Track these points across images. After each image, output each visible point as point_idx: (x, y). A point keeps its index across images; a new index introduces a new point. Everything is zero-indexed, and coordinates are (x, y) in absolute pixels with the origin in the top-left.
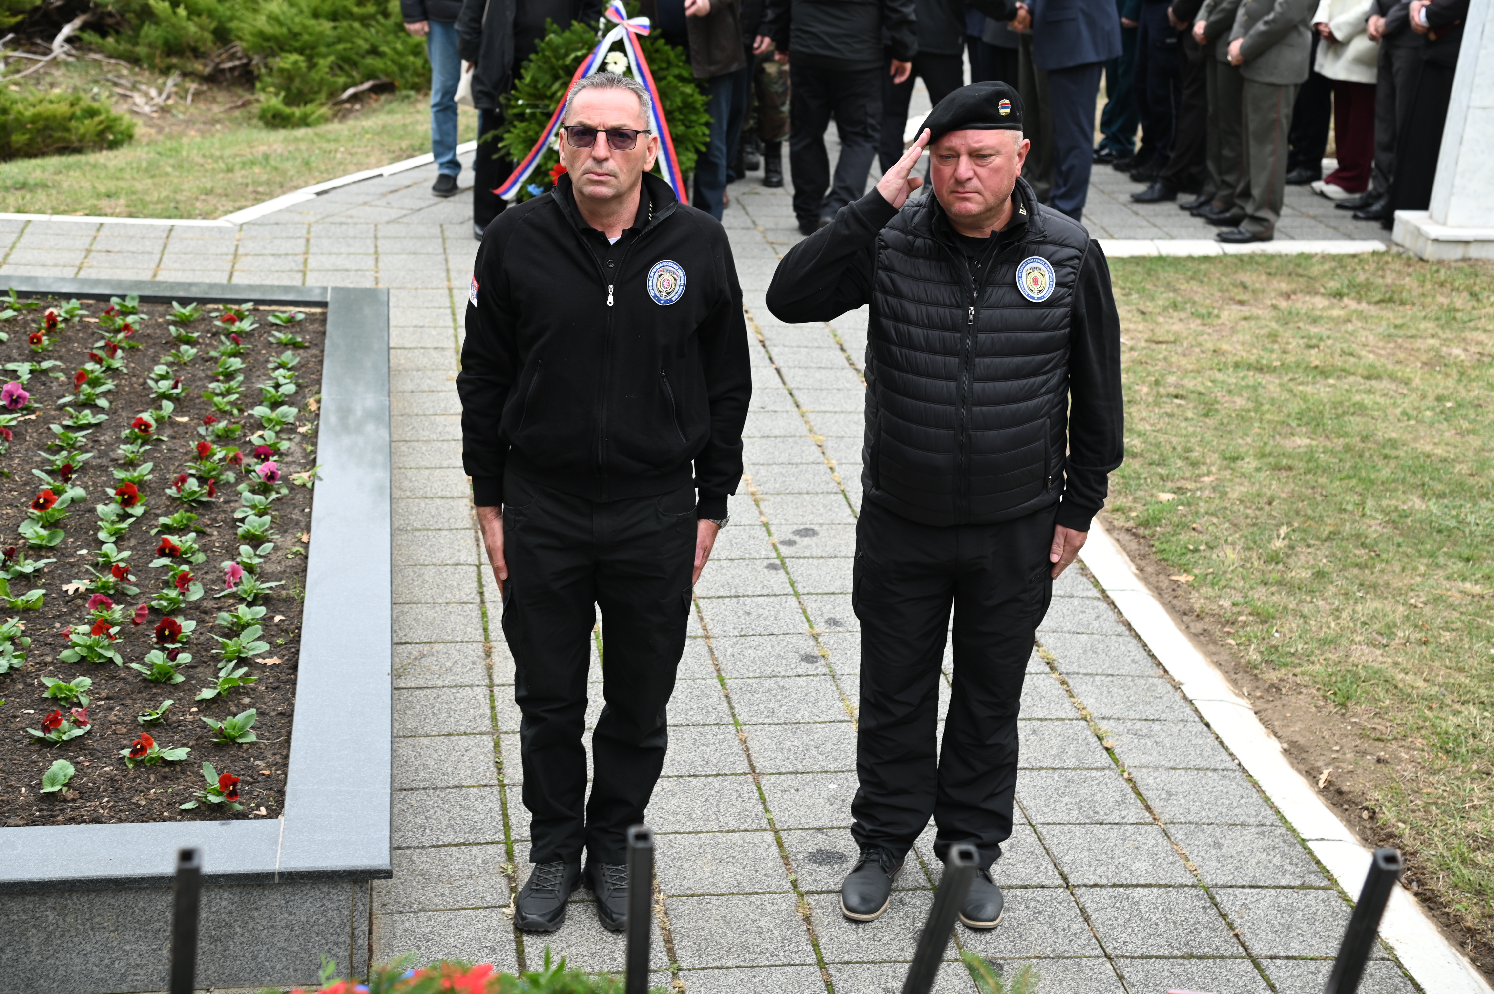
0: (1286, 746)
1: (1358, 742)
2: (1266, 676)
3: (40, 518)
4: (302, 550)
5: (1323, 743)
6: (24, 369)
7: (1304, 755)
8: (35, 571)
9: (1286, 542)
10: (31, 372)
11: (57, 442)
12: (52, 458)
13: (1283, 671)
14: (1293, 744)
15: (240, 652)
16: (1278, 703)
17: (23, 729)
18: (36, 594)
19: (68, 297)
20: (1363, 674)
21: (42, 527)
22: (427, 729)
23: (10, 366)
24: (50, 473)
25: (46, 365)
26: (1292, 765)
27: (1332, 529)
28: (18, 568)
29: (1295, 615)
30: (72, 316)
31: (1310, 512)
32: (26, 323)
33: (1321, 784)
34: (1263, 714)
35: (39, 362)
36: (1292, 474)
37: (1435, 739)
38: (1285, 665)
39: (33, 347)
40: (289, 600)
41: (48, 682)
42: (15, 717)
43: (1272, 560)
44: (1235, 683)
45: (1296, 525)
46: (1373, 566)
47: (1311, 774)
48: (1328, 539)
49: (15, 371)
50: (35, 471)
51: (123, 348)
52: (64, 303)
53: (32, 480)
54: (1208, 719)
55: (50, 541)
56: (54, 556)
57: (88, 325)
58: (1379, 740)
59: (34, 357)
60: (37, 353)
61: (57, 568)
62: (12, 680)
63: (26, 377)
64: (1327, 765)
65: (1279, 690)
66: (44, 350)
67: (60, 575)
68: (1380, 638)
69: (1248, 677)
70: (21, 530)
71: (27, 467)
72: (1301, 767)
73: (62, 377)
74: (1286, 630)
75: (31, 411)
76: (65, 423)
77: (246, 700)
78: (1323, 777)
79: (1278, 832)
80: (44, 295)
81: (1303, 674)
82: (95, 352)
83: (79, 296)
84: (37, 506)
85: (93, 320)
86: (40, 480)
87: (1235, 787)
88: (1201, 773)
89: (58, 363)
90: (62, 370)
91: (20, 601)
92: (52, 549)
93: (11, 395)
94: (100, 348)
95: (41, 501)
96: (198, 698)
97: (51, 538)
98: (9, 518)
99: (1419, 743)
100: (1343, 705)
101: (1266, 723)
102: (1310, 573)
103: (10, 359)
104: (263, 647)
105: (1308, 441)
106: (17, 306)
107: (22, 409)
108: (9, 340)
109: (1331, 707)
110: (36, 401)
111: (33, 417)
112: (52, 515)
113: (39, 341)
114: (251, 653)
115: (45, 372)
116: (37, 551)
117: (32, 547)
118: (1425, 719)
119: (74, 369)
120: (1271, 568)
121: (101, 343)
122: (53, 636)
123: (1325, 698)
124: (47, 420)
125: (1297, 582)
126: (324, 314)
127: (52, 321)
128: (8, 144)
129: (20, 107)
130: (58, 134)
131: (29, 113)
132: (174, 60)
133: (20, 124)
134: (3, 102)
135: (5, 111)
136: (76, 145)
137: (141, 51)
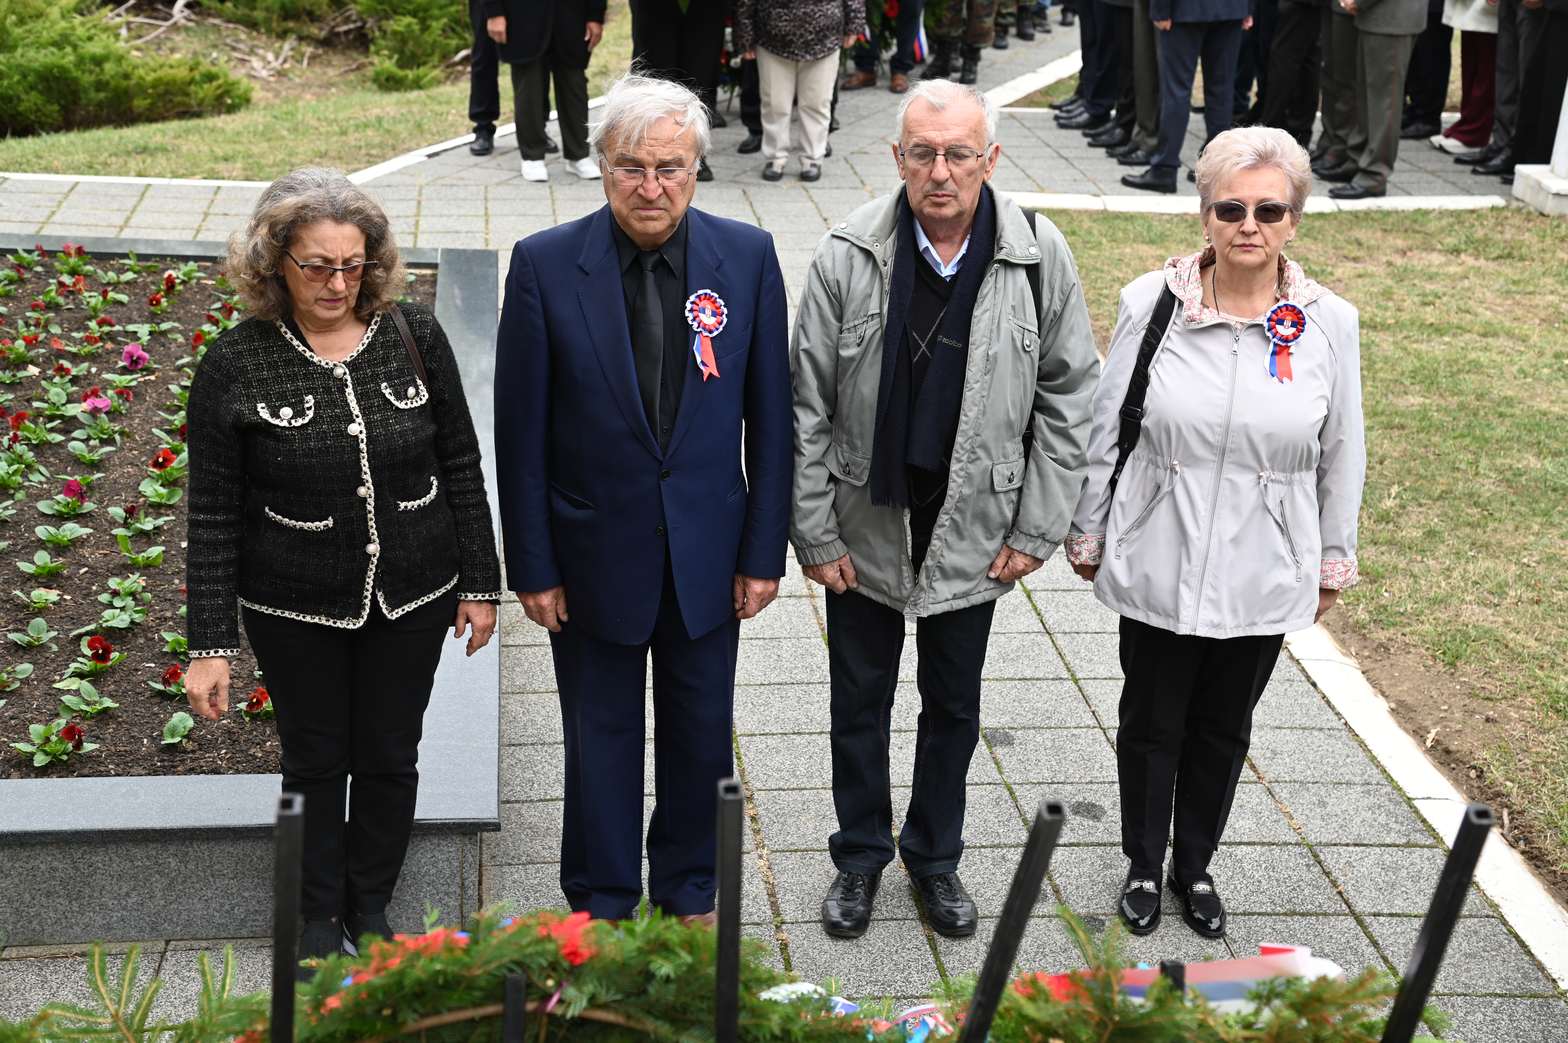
0: (1393, 705)
1: (1467, 701)
2: (1374, 636)
3: (160, 476)
5: (1431, 702)
6: (143, 330)
7: (1412, 715)
8: (155, 528)
9: (1397, 501)
10: (151, 333)
11: (176, 402)
12: (170, 418)
13: (1392, 631)
14: (1401, 703)
16: (1386, 663)
17: (145, 682)
18: (155, 551)
19: (186, 259)
20: (1473, 633)
21: (162, 485)
22: (536, 686)
23: (131, 328)
24: (169, 432)
25: (164, 326)
26: (1400, 724)
27: (1444, 488)
28: (138, 525)
29: (1405, 575)
30: (190, 279)
31: (1422, 471)
32: (145, 286)
33: (1429, 744)
34: (1371, 674)
35: (158, 324)
36: (1404, 433)
37: (1545, 699)
38: (1394, 624)
39: (152, 308)
41: (168, 636)
42: (137, 670)
43: (1383, 519)
44: (1342, 642)
45: (1407, 484)
46: (1486, 525)
47: (1419, 734)
48: (1440, 497)
49: (135, 333)
50: (155, 430)
51: (239, 310)
52: (182, 266)
53: (152, 440)
54: (1314, 678)
55: (169, 499)
56: (173, 513)
57: (204, 288)
58: (1488, 699)
59: (153, 318)
60: (156, 314)
61: (176, 526)
62: (134, 635)
63: (145, 338)
64: (1435, 724)
65: (1387, 649)
66: (163, 311)
67: (179, 532)
68: (1491, 597)
69: (1356, 637)
70: (141, 488)
71: (147, 427)
72: (1409, 726)
73: (181, 339)
74: (1395, 589)
75: (151, 371)
76: (184, 383)
78: (1431, 736)
79: (1384, 790)
80: (163, 257)
81: (1412, 633)
82: (212, 313)
83: (196, 259)
84: (156, 464)
85: (210, 282)
86: (160, 439)
87: (1341, 746)
88: (1307, 733)
89: (176, 324)
90: (180, 332)
91: (141, 558)
92: (171, 507)
93: (131, 356)
94: (217, 310)
95: (161, 460)
97: (170, 496)
98: (130, 477)
99: (1529, 702)
100: (1452, 665)
101: (1374, 683)
102: (1421, 532)
103: (131, 321)
105: (1422, 399)
106: (137, 268)
107: (142, 370)
108: (130, 302)
109: (1440, 666)
110: (155, 363)
111: (152, 378)
112: (171, 474)
113: (159, 302)
115: (164, 333)
116: (157, 509)
117: (152, 505)
118: (1536, 679)
119: (192, 330)
120: (1381, 527)
121: (218, 305)
122: (172, 592)
123: (1434, 657)
124: (165, 381)
125: (1407, 542)
126: (434, 276)
127: (170, 283)
128: (130, 109)
129: (141, 72)
130: (178, 99)
131: (150, 78)
132: (291, 24)
133: (141, 89)
134: (125, 67)
135: (127, 76)
136: (195, 109)
137: (259, 15)
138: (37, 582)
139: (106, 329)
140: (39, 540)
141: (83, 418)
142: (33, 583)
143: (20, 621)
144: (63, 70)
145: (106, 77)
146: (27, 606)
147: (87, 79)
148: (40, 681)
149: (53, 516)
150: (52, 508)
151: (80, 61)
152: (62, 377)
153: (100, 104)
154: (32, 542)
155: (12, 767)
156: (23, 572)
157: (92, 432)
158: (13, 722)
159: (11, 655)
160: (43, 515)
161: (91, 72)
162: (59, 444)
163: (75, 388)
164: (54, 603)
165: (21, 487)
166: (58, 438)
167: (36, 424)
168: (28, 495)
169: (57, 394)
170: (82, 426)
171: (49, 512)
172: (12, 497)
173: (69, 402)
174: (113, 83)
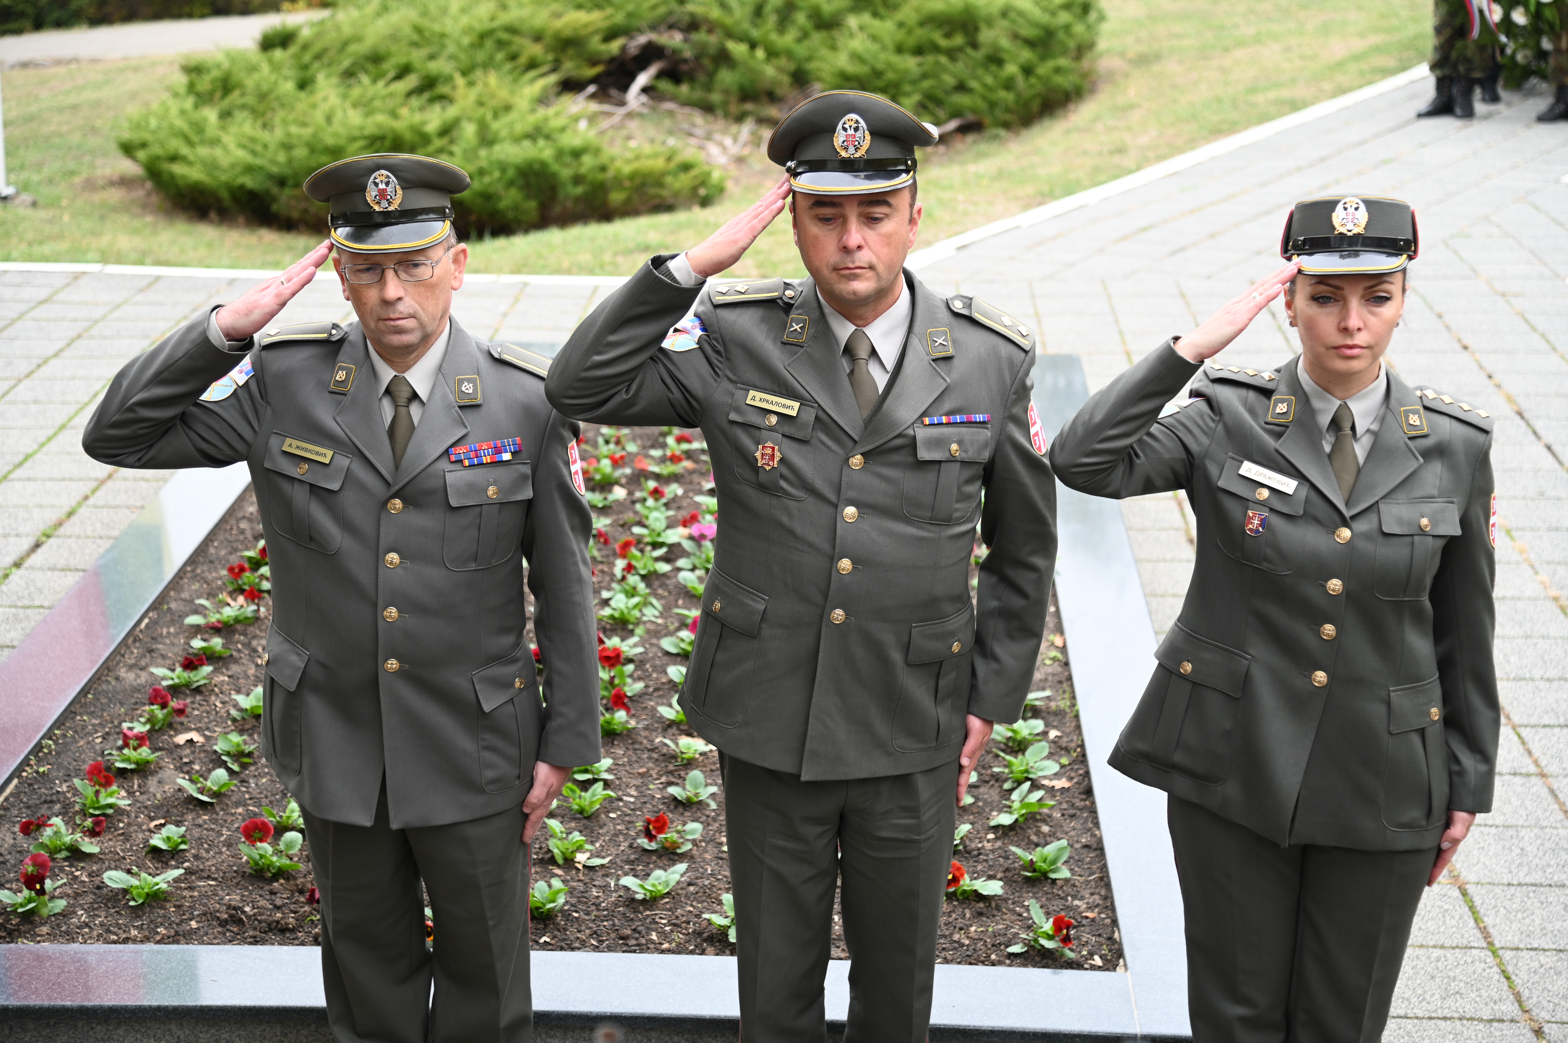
4: (1059, 655)
15: (1027, 771)
40: (1059, 714)
77: (1045, 829)
96: (993, 823)
104: (1052, 767)
114: (1040, 774)
128: (605, 203)
129: (618, 164)
130: (652, 191)
131: (627, 169)
132: (749, 107)
133: (618, 182)
134: (603, 159)
135: (603, 169)
136: (670, 201)
137: (716, 97)
138: (678, 729)
139: (685, 446)
140: (671, 681)
141: (688, 545)
142: (674, 730)
143: (671, 773)
144: (544, 164)
145: (583, 170)
146: (674, 757)
147: (565, 173)
148: (708, 843)
149: (677, 655)
150: (677, 646)
151: (560, 154)
152: (656, 500)
153: (577, 200)
154: (663, 683)
155: (705, 940)
156: (662, 717)
157: (697, 562)
158: (692, 888)
159: (671, 812)
160: (667, 653)
161: (568, 165)
162: (665, 575)
163: (671, 513)
164: (701, 754)
165: (638, 622)
166: (664, 568)
167: (642, 551)
168: (648, 632)
169: (657, 519)
170: (685, 554)
171: (673, 650)
172: (631, 633)
173: (669, 527)
174: (590, 177)
